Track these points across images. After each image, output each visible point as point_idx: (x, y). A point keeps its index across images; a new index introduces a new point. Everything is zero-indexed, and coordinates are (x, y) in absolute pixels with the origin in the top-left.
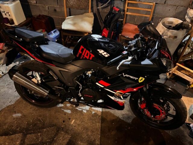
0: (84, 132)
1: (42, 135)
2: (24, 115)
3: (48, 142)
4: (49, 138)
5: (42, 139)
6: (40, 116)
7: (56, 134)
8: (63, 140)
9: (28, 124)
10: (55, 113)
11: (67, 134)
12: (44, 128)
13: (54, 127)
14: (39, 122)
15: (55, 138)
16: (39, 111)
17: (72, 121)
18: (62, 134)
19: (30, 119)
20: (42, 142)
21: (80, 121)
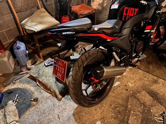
0: (143, 82)
1: (134, 110)
2: (101, 118)
3: (143, 108)
4: (140, 106)
5: (139, 111)
6: (111, 105)
7: (138, 100)
8: (145, 97)
9: (115, 118)
10: (114, 93)
11: (141, 93)
12: (127, 107)
13: (129, 99)
14: (118, 109)
15: (141, 102)
16: (104, 104)
17: (129, 85)
18: (139, 96)
19: (110, 114)
20: (143, 112)
21: (132, 80)
